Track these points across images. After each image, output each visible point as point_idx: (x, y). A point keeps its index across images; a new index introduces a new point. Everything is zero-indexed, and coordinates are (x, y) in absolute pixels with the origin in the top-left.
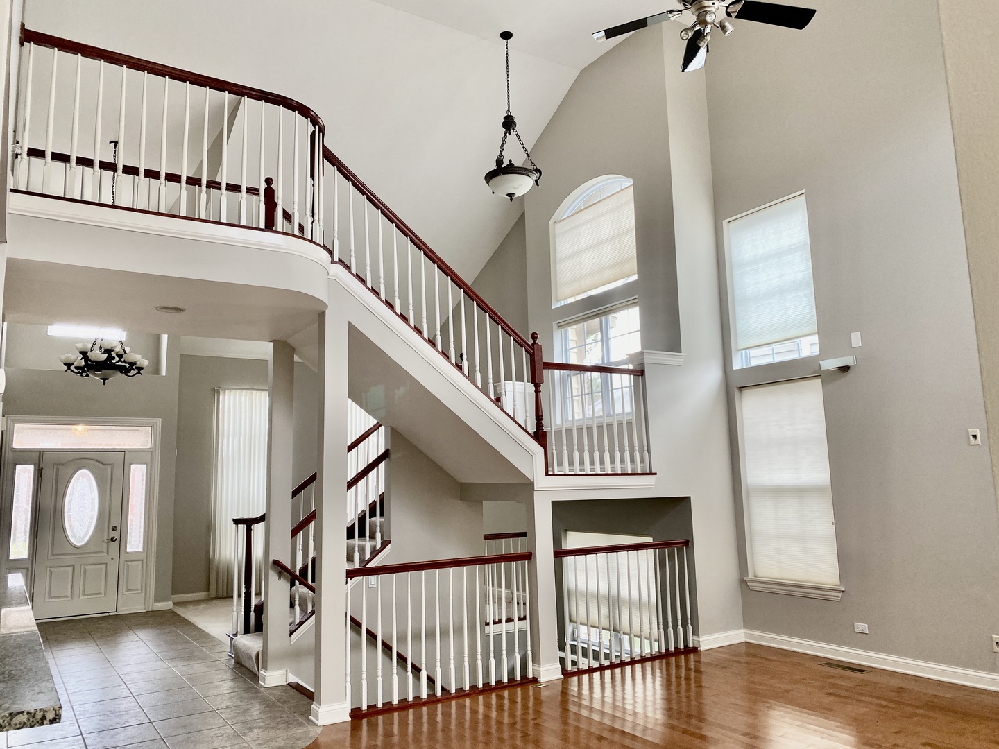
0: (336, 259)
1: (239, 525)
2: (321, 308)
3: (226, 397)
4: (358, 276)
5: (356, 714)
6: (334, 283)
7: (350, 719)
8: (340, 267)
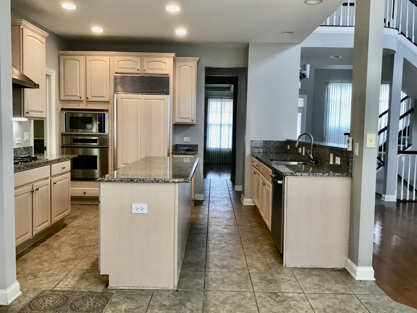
0: (400, 33)
1: (346, 135)
2: (392, 53)
3: (331, 86)
4: (408, 38)
5: (399, 201)
6: (400, 43)
7: (396, 201)
8: (402, 35)
